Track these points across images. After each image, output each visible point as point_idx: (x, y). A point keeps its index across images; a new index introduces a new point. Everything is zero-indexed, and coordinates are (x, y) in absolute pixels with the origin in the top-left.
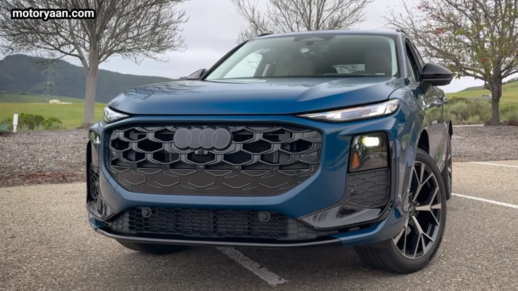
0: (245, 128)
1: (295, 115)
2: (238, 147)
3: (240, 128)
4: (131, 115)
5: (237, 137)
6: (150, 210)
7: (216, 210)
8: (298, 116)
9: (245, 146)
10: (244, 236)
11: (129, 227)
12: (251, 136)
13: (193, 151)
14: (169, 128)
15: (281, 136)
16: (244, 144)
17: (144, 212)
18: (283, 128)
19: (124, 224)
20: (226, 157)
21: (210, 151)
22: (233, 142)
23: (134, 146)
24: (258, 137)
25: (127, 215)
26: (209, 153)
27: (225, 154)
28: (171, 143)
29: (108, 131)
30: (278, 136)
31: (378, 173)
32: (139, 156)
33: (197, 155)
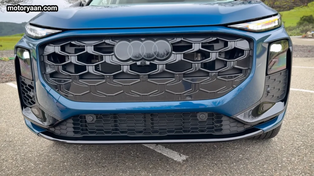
0: (182, 39)
1: (226, 26)
2: (178, 57)
3: (179, 40)
4: (64, 30)
5: (176, 48)
6: (95, 116)
8: (228, 26)
9: (185, 56)
10: (184, 134)
11: (74, 132)
12: (190, 47)
13: (134, 62)
14: (107, 41)
15: (216, 46)
16: (184, 54)
17: (89, 119)
18: (218, 38)
19: (68, 129)
20: (168, 66)
21: (152, 62)
22: (173, 52)
23: (73, 59)
24: (197, 47)
25: (71, 121)
26: (150, 63)
27: (166, 64)
28: (112, 55)
29: (42, 46)
30: (213, 45)
32: (78, 69)
33: (139, 66)
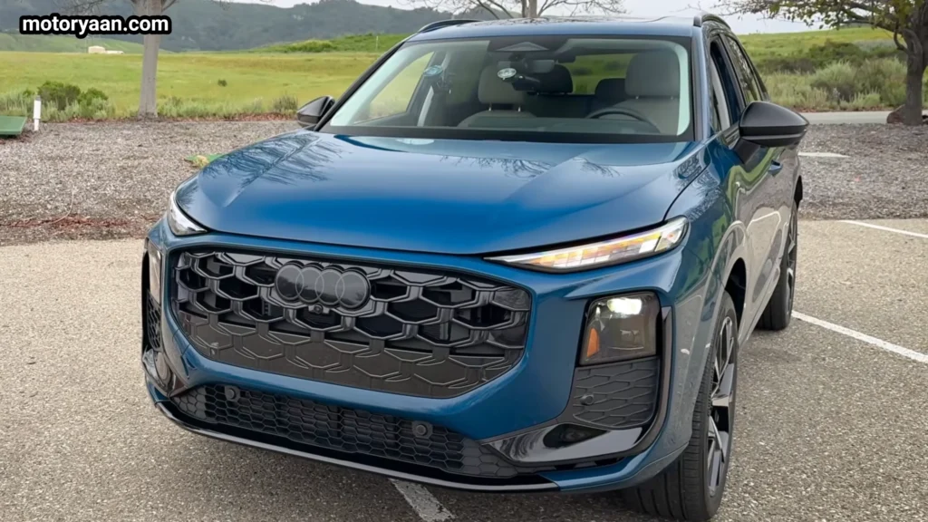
0: (391, 274)
1: (481, 256)
2: (377, 307)
3: (385, 273)
4: (209, 231)
5: (379, 289)
6: (238, 391)
7: (343, 408)
8: (485, 258)
9: (391, 307)
11: (206, 412)
12: (401, 290)
13: (305, 306)
14: (269, 261)
15: (455, 295)
16: (389, 303)
17: (229, 394)
18: (459, 280)
19: (197, 405)
20: (359, 322)
21: (334, 310)
22: (372, 297)
23: (214, 284)
24: (414, 293)
25: (203, 391)
26: (331, 311)
27: (357, 318)
28: (271, 288)
29: (174, 254)
30: (449, 294)
31: (635, 366)
32: (222, 303)
33: (312, 313)
